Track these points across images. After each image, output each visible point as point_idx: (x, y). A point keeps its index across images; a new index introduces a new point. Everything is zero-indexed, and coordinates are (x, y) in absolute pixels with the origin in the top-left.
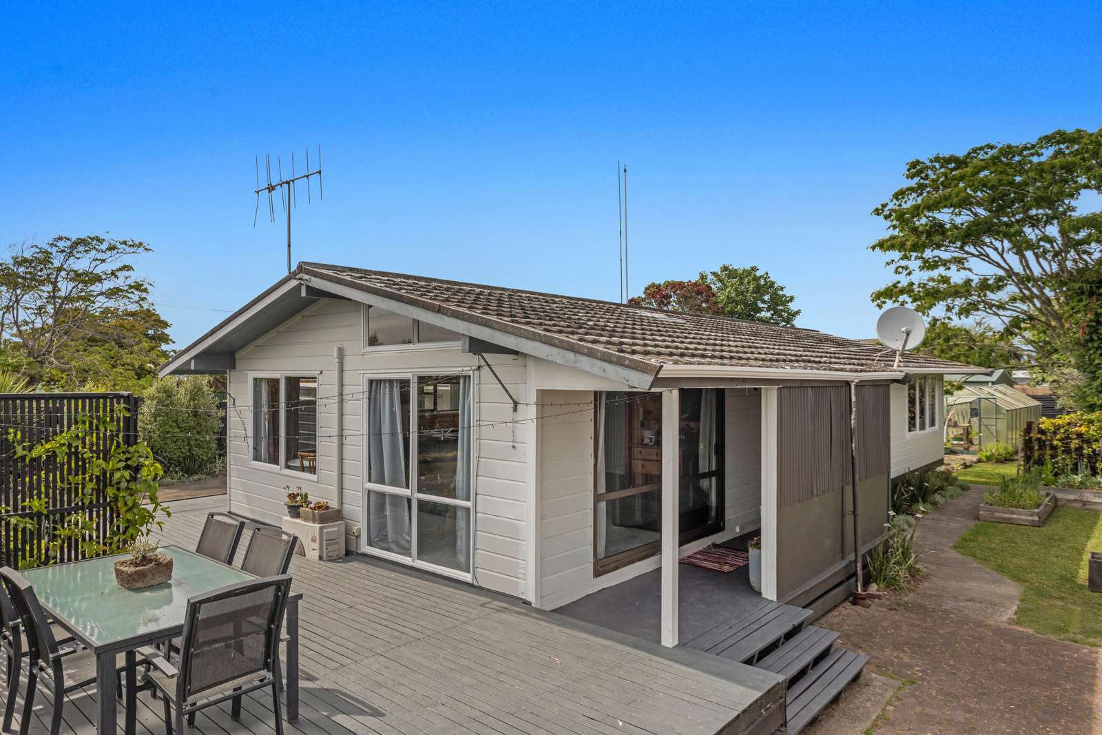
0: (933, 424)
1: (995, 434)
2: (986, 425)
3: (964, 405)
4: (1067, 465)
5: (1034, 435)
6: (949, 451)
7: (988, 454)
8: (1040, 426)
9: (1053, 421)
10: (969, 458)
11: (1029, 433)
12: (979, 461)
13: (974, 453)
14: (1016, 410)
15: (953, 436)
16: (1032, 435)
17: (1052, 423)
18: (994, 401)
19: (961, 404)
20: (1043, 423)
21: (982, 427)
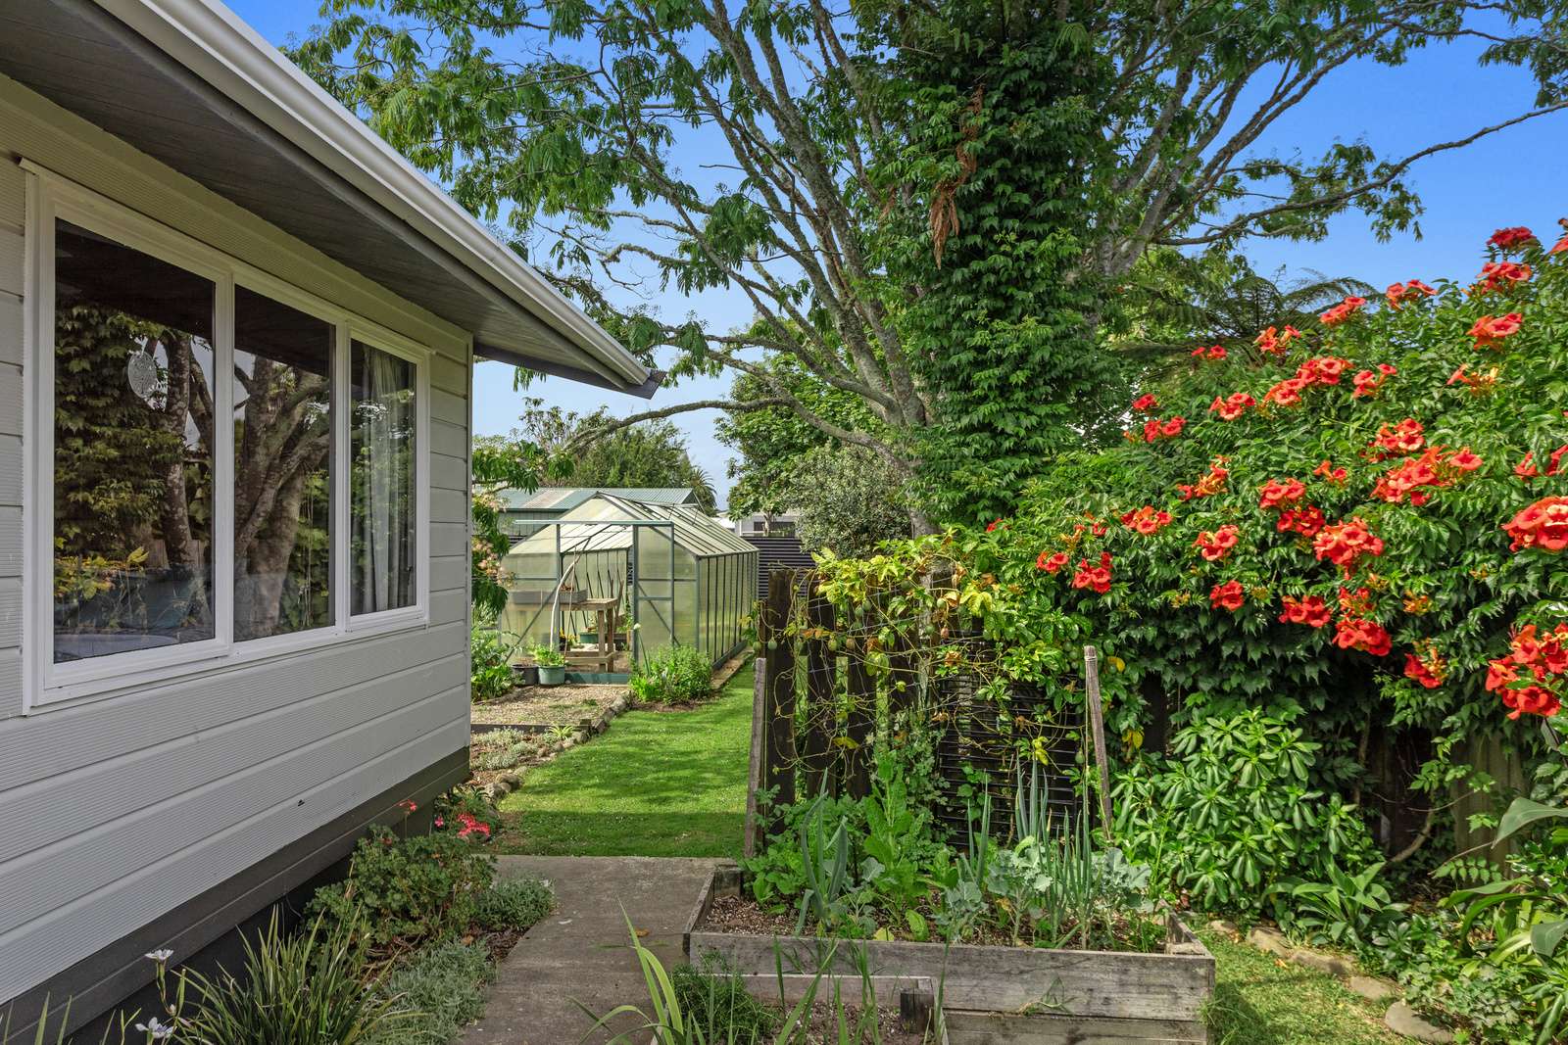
0: (403, 596)
1: (669, 622)
2: (650, 601)
3: (612, 555)
4: (918, 757)
5: (798, 626)
6: (561, 676)
7: (653, 680)
8: (821, 588)
9: (865, 567)
10: (610, 694)
11: (781, 624)
12: (630, 705)
13: (622, 678)
14: (717, 557)
15: (585, 630)
16: (790, 629)
17: (861, 575)
18: (667, 531)
19: (608, 551)
20: (828, 577)
21: (642, 604)
